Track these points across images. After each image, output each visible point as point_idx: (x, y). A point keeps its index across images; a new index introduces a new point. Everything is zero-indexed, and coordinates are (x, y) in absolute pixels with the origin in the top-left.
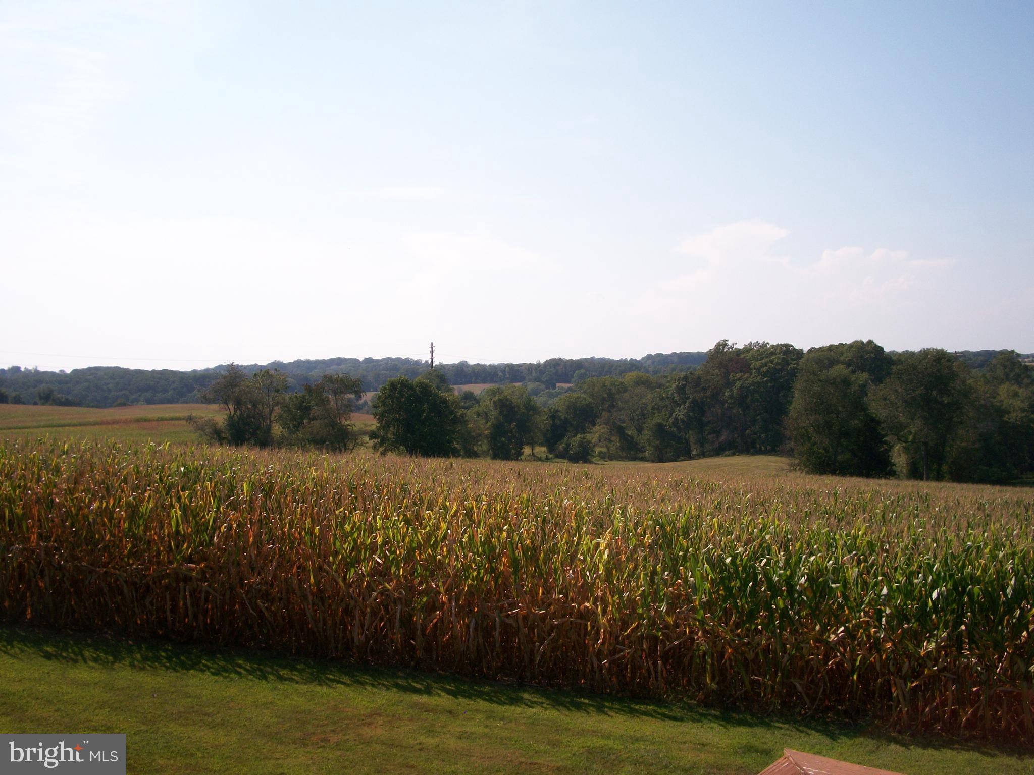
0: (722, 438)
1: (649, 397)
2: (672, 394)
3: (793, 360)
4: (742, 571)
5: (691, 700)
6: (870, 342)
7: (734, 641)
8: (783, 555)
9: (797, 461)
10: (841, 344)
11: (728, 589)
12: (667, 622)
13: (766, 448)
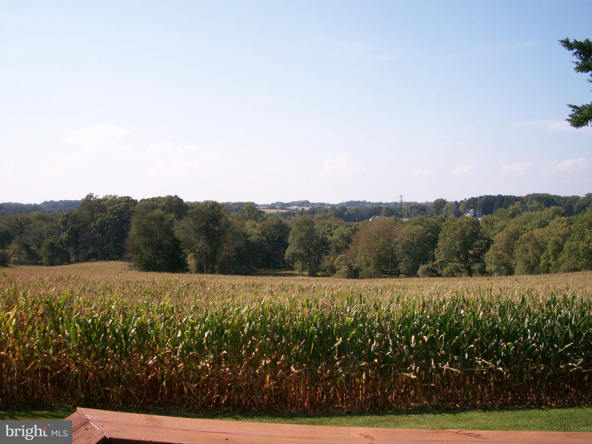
0: (89, 251)
1: (45, 227)
2: (59, 225)
3: (131, 206)
4: (97, 327)
5: (69, 405)
6: (176, 196)
7: (93, 368)
8: (122, 317)
9: (133, 264)
10: (159, 198)
11: (90, 338)
12: (53, 360)
13: (115, 257)
